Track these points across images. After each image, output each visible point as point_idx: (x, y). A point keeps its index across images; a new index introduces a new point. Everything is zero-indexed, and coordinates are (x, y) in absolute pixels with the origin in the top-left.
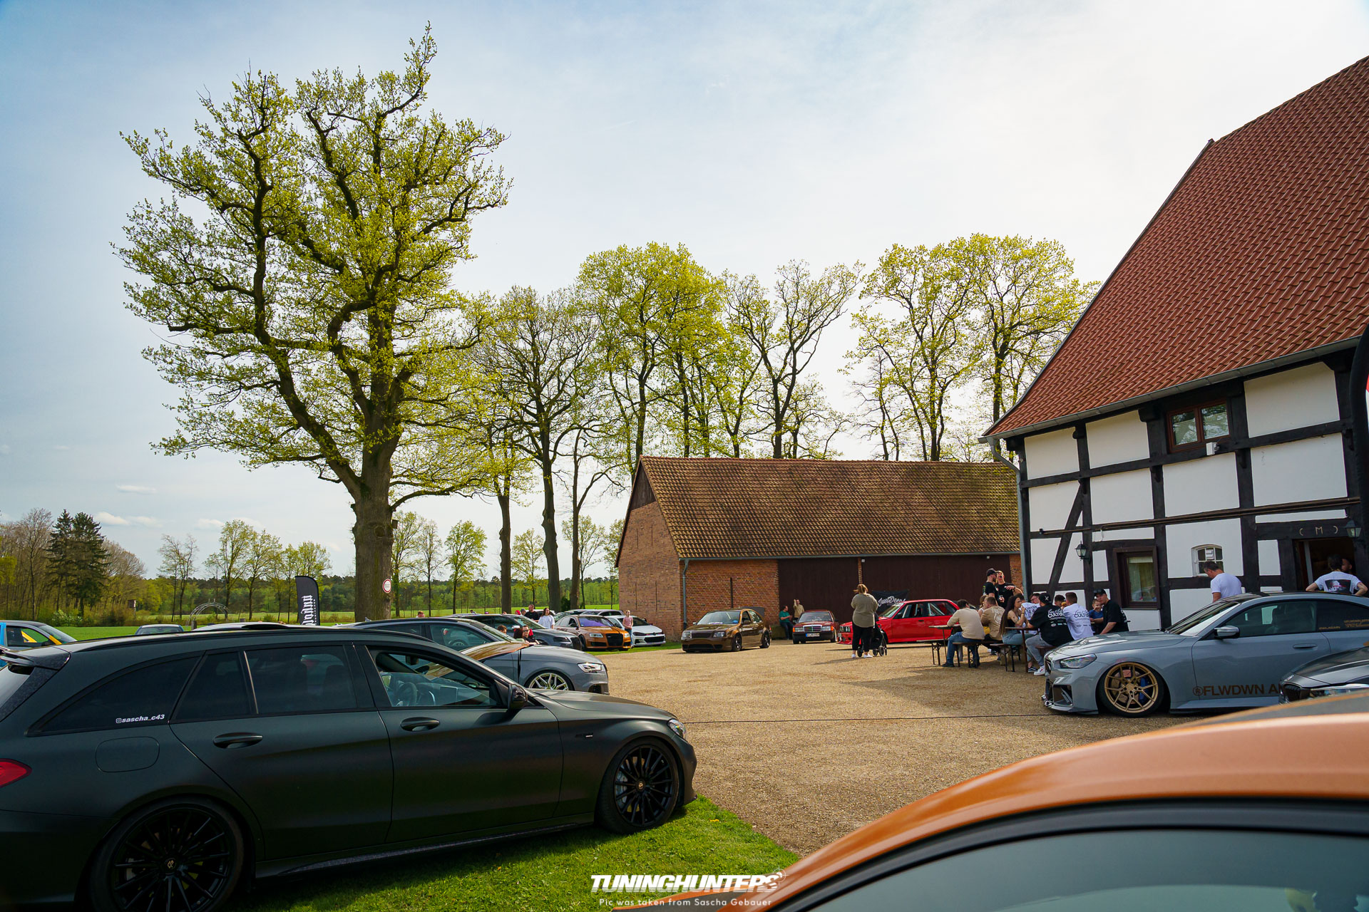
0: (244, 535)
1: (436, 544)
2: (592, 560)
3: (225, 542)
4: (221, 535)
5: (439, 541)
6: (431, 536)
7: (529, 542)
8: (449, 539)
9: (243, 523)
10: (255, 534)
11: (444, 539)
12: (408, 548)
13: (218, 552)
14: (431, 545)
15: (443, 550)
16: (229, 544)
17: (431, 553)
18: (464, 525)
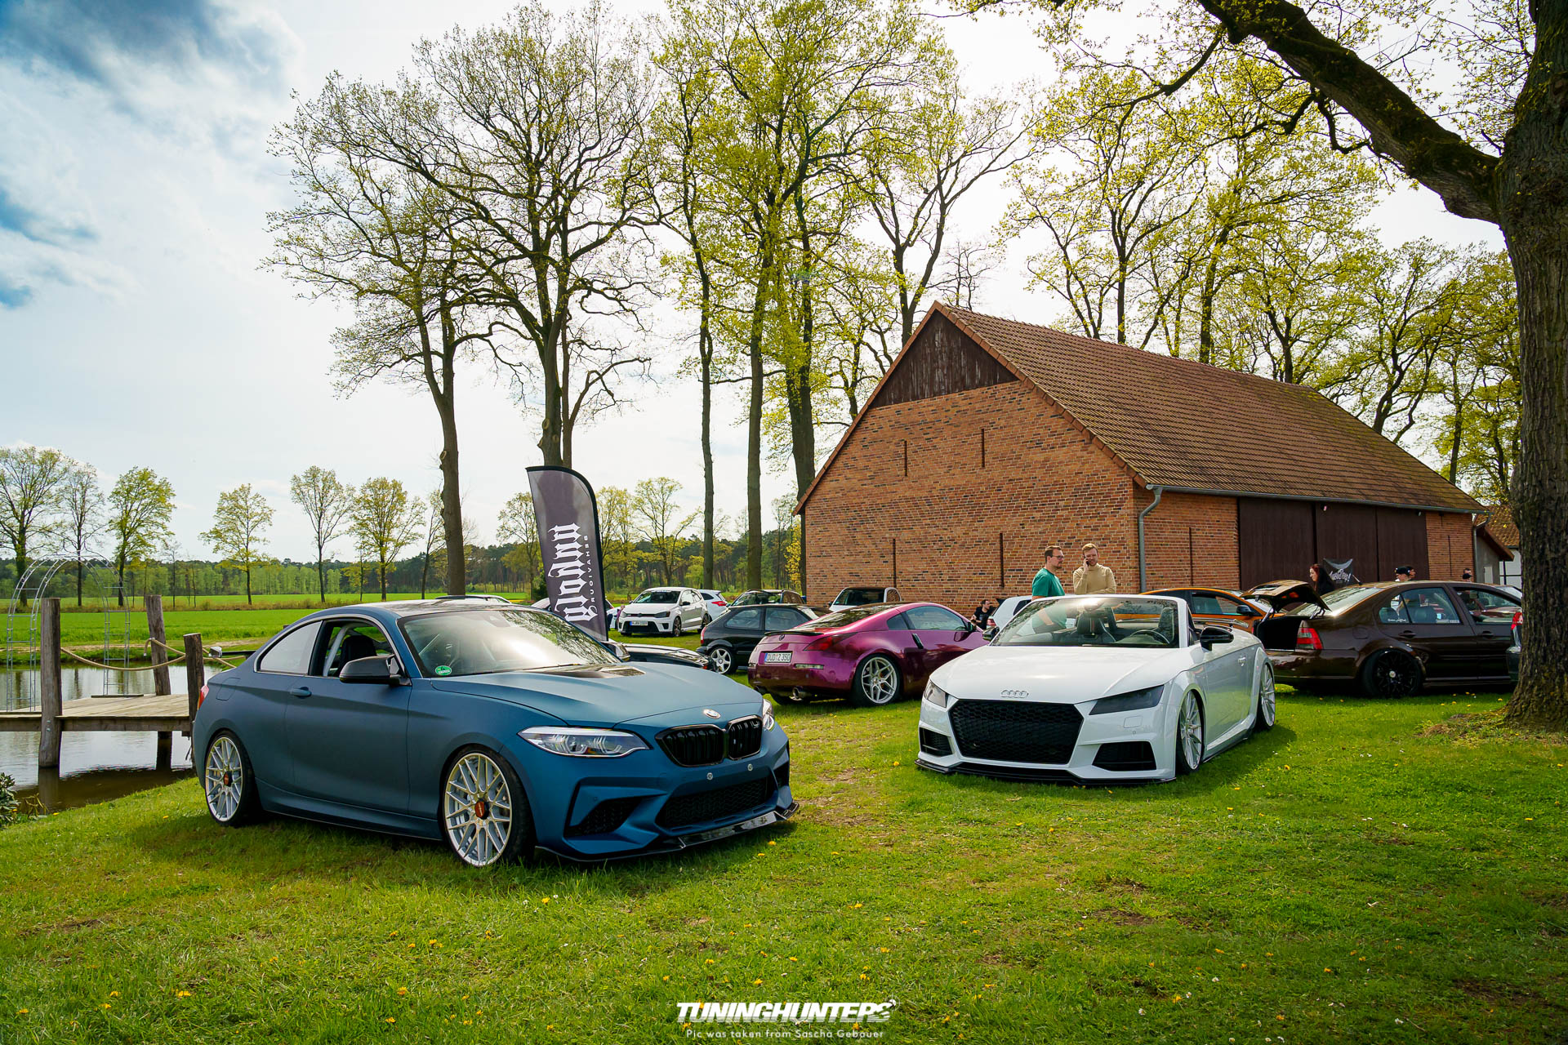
1: (92, 499)
2: (335, 532)
5: (99, 496)
6: (85, 487)
7: (242, 503)
8: (117, 493)
11: (107, 493)
12: (45, 503)
14: (85, 501)
15: (105, 508)
17: (84, 513)
18: (140, 473)
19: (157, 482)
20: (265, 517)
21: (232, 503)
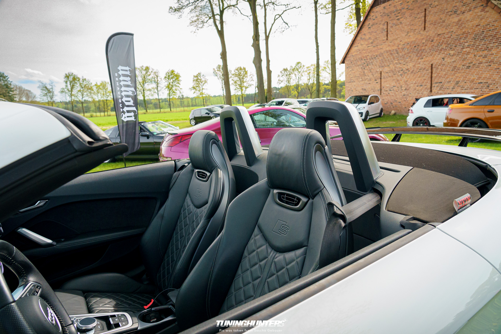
0: (74, 79)
1: (159, 80)
3: (66, 82)
4: (64, 80)
5: (161, 79)
6: (157, 76)
7: (199, 78)
8: (165, 77)
9: (72, 74)
10: (79, 78)
11: (163, 77)
12: (148, 82)
13: (64, 87)
14: (158, 81)
15: (163, 82)
16: (68, 83)
17: (158, 84)
18: (171, 71)
19: (176, 73)
20: (206, 82)
21: (197, 78)
